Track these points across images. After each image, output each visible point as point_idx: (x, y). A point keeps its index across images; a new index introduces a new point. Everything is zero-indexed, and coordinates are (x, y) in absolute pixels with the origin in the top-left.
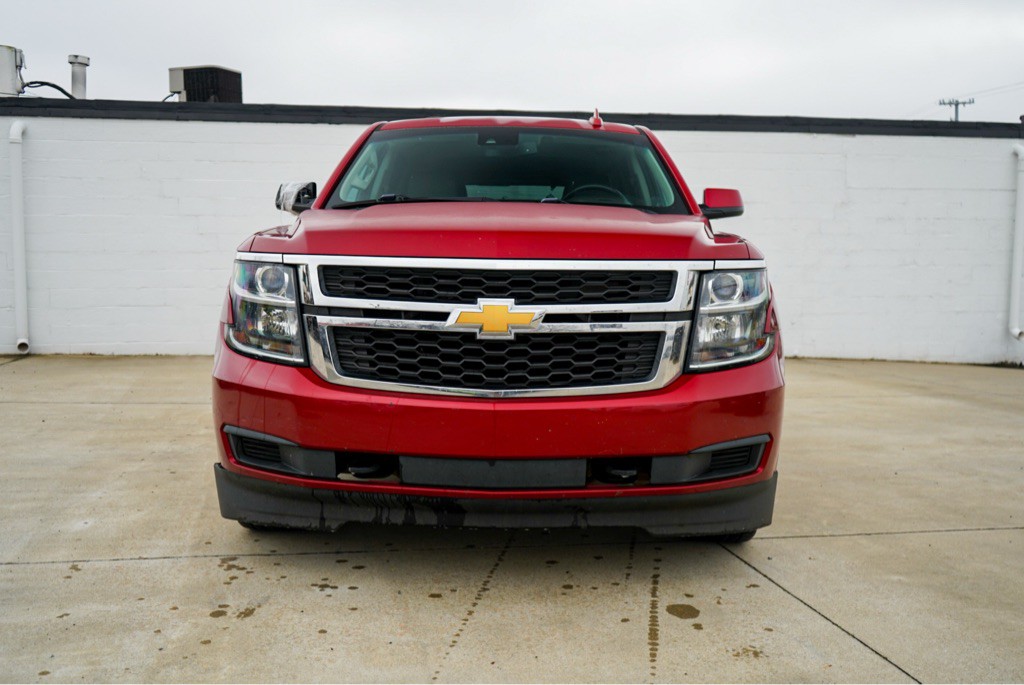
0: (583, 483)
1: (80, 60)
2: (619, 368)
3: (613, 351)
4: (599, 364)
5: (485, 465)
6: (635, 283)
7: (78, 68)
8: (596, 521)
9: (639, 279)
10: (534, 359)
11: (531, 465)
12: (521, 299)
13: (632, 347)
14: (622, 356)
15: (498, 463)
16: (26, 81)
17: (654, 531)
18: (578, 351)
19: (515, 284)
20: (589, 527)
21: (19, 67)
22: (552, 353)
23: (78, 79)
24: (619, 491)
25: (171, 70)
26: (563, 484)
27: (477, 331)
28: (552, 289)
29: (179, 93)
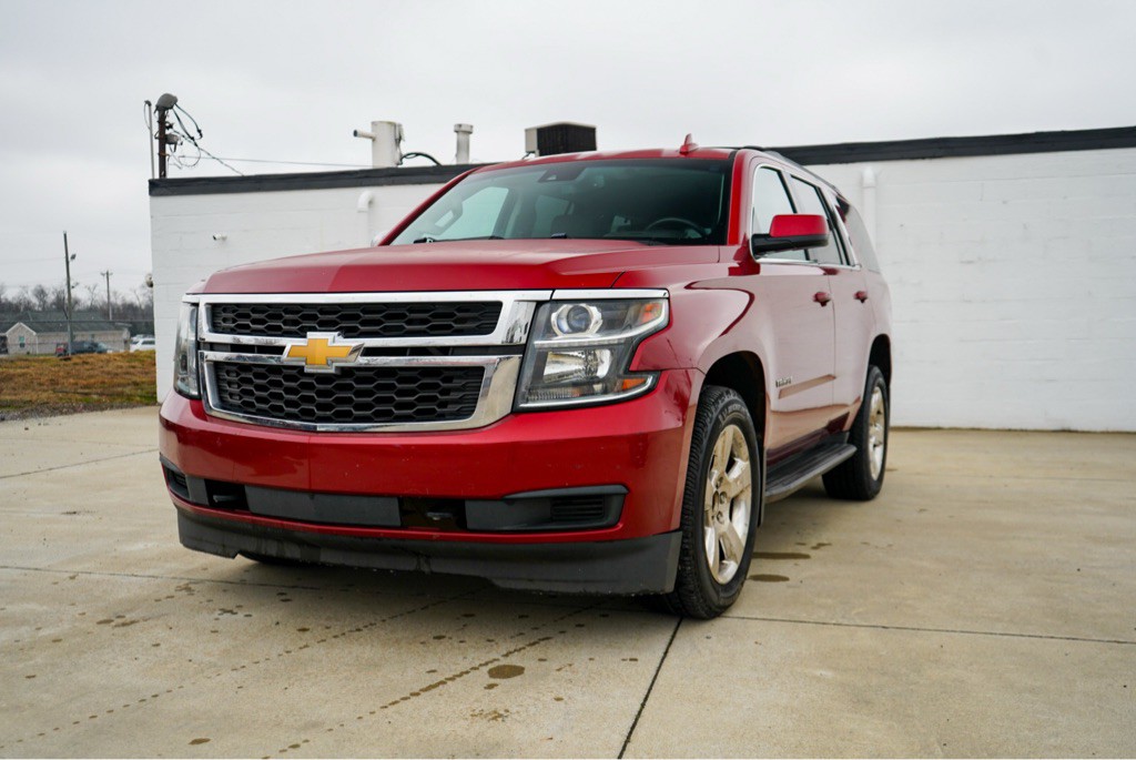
0: (398, 523)
1: (463, 128)
2: (443, 404)
3: (434, 386)
4: (420, 400)
5: (306, 497)
6: (459, 315)
7: (462, 137)
8: (439, 567)
9: (467, 311)
10: (359, 393)
11: (346, 500)
12: (348, 333)
13: (457, 383)
14: (446, 392)
15: (317, 496)
16: (404, 153)
17: (499, 583)
18: (399, 386)
19: (345, 318)
20: (432, 572)
21: (398, 140)
22: (375, 387)
23: (463, 147)
24: (436, 534)
25: (526, 130)
26: (380, 523)
27: (303, 364)
28: (377, 323)
29: (533, 152)
